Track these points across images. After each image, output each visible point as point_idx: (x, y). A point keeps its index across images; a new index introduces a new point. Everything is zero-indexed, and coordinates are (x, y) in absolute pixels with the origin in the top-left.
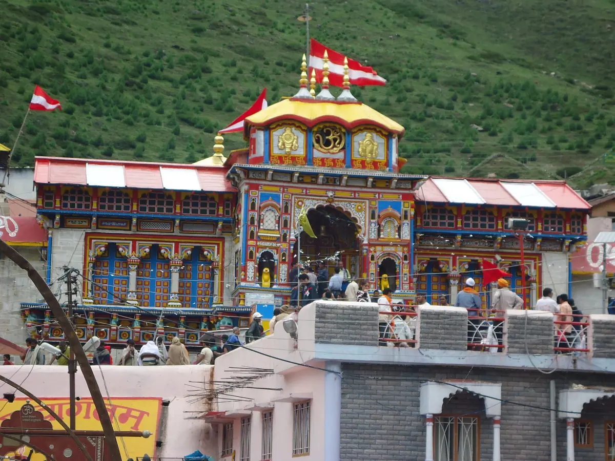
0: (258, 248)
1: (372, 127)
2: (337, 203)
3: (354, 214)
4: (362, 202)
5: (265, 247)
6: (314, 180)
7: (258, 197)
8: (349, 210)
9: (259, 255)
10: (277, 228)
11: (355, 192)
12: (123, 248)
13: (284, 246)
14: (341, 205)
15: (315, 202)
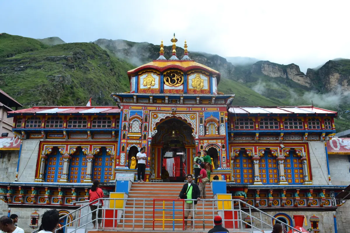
0: (128, 144)
1: (199, 71)
2: (178, 115)
3: (189, 121)
4: (195, 114)
5: (133, 143)
6: (163, 101)
7: (128, 113)
8: (186, 119)
9: (128, 149)
10: (140, 131)
11: (189, 107)
12: (61, 149)
13: (144, 142)
14: (181, 116)
15: (165, 114)
